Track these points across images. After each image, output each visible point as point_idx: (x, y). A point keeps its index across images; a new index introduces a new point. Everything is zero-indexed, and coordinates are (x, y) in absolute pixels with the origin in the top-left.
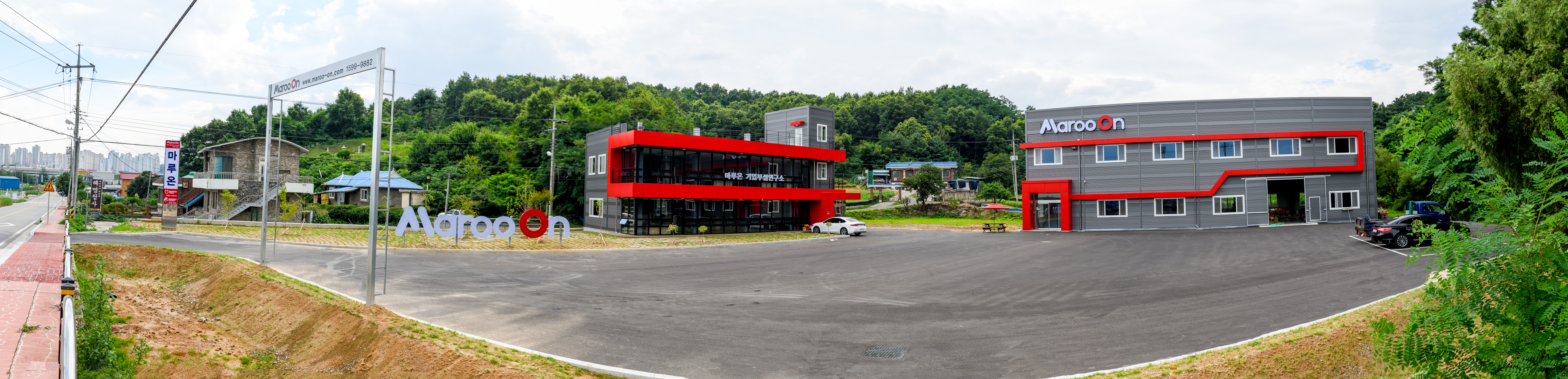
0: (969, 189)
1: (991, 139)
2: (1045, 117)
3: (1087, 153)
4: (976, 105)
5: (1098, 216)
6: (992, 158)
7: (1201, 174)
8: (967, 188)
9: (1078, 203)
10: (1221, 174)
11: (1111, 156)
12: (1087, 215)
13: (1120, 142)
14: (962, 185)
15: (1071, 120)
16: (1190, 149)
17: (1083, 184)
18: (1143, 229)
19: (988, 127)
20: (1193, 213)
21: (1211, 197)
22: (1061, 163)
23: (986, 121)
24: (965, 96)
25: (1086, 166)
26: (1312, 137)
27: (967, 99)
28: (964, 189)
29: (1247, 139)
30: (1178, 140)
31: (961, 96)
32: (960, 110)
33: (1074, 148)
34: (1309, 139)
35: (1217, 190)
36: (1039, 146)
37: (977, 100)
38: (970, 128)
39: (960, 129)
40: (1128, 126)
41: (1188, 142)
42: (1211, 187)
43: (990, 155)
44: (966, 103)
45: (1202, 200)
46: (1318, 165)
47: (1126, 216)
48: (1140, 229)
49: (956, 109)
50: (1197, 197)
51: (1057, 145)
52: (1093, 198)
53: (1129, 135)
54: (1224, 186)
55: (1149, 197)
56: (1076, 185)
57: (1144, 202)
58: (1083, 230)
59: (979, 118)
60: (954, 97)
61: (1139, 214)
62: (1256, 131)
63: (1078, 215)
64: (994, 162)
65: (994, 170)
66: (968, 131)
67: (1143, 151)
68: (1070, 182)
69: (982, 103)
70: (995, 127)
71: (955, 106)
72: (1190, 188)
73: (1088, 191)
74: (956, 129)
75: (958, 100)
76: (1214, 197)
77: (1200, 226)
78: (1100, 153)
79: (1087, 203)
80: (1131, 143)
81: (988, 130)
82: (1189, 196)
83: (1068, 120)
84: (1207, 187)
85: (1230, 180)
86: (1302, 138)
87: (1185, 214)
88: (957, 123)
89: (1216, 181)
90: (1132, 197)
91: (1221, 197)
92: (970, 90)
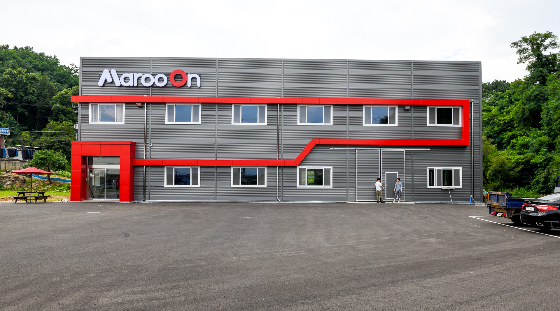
0: (21, 159)
1: (56, 108)
2: (105, 66)
3: (155, 112)
4: (42, 70)
5: (166, 185)
6: (52, 127)
7: (286, 142)
8: (20, 157)
9: (142, 170)
10: (307, 142)
11: (183, 117)
12: (152, 183)
13: (195, 102)
14: (13, 153)
15: (137, 73)
16: (274, 113)
17: (149, 149)
18: (217, 201)
19: (53, 94)
20: (275, 184)
21: (296, 167)
22: (123, 122)
23: (51, 88)
24: (28, 59)
25: (154, 127)
26: (411, 106)
27: (31, 62)
28: (15, 158)
29: (339, 105)
30: (261, 102)
31: (24, 58)
32: (20, 72)
33: (140, 105)
34: (407, 108)
35: (302, 160)
36: (97, 101)
37: (43, 65)
38: (32, 94)
39: (19, 94)
40: (205, 84)
41: (272, 105)
42: (296, 156)
43: (51, 123)
44: (30, 66)
45: (286, 171)
46: (416, 137)
47: (199, 185)
48: (214, 201)
49: (14, 71)
50: (280, 167)
51: (118, 102)
52: (160, 164)
53: (205, 94)
54: (311, 156)
55: (225, 165)
56: (141, 148)
57: (219, 170)
58: (147, 202)
59: (44, 85)
60: (14, 58)
61: (213, 184)
62: (348, 96)
63: (141, 184)
64: (56, 130)
65: (54, 139)
66: (30, 97)
67: (221, 113)
68: (133, 145)
69: (48, 69)
70: (62, 95)
71: (14, 68)
72: (272, 157)
73: (155, 156)
74: (15, 94)
75: (19, 62)
76: (298, 168)
77: (282, 200)
78: (170, 113)
79: (153, 170)
80: (207, 104)
81: (54, 98)
82: (271, 166)
83: (133, 73)
84: (292, 156)
85: (318, 150)
86: (399, 106)
87: (265, 186)
88: (15, 86)
89: (302, 150)
90: (206, 165)
91: (306, 168)
92: (36, 54)
